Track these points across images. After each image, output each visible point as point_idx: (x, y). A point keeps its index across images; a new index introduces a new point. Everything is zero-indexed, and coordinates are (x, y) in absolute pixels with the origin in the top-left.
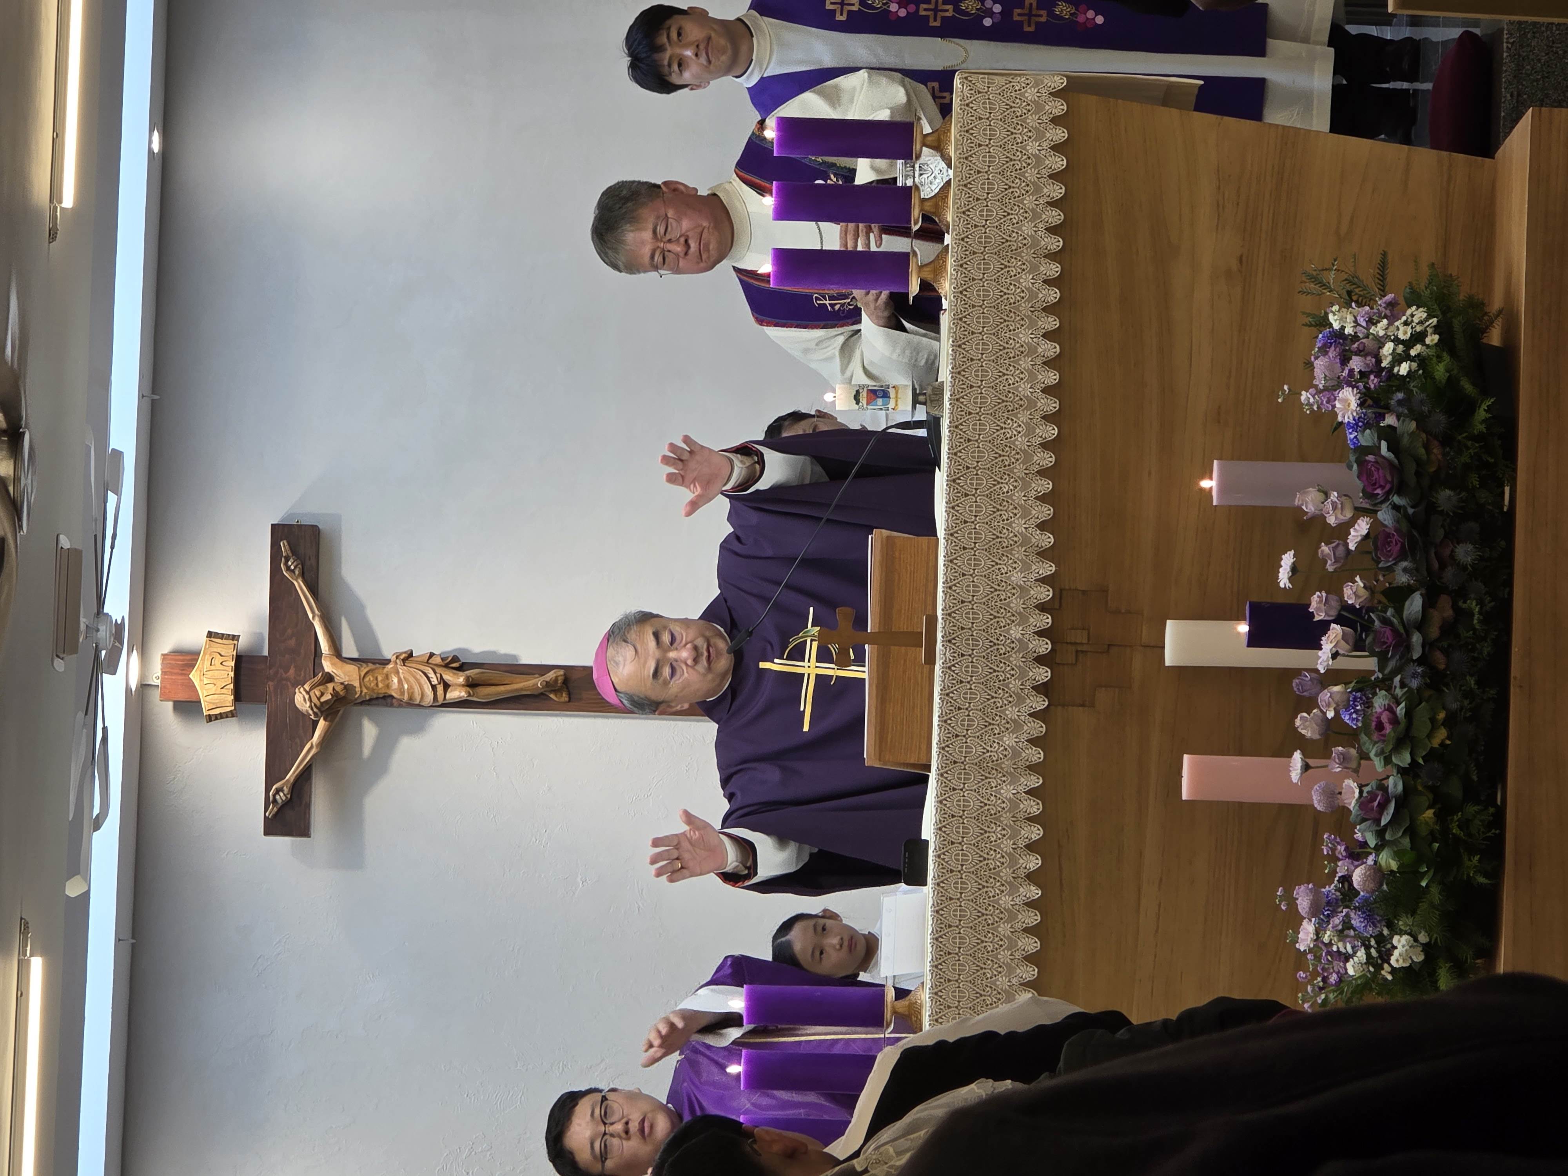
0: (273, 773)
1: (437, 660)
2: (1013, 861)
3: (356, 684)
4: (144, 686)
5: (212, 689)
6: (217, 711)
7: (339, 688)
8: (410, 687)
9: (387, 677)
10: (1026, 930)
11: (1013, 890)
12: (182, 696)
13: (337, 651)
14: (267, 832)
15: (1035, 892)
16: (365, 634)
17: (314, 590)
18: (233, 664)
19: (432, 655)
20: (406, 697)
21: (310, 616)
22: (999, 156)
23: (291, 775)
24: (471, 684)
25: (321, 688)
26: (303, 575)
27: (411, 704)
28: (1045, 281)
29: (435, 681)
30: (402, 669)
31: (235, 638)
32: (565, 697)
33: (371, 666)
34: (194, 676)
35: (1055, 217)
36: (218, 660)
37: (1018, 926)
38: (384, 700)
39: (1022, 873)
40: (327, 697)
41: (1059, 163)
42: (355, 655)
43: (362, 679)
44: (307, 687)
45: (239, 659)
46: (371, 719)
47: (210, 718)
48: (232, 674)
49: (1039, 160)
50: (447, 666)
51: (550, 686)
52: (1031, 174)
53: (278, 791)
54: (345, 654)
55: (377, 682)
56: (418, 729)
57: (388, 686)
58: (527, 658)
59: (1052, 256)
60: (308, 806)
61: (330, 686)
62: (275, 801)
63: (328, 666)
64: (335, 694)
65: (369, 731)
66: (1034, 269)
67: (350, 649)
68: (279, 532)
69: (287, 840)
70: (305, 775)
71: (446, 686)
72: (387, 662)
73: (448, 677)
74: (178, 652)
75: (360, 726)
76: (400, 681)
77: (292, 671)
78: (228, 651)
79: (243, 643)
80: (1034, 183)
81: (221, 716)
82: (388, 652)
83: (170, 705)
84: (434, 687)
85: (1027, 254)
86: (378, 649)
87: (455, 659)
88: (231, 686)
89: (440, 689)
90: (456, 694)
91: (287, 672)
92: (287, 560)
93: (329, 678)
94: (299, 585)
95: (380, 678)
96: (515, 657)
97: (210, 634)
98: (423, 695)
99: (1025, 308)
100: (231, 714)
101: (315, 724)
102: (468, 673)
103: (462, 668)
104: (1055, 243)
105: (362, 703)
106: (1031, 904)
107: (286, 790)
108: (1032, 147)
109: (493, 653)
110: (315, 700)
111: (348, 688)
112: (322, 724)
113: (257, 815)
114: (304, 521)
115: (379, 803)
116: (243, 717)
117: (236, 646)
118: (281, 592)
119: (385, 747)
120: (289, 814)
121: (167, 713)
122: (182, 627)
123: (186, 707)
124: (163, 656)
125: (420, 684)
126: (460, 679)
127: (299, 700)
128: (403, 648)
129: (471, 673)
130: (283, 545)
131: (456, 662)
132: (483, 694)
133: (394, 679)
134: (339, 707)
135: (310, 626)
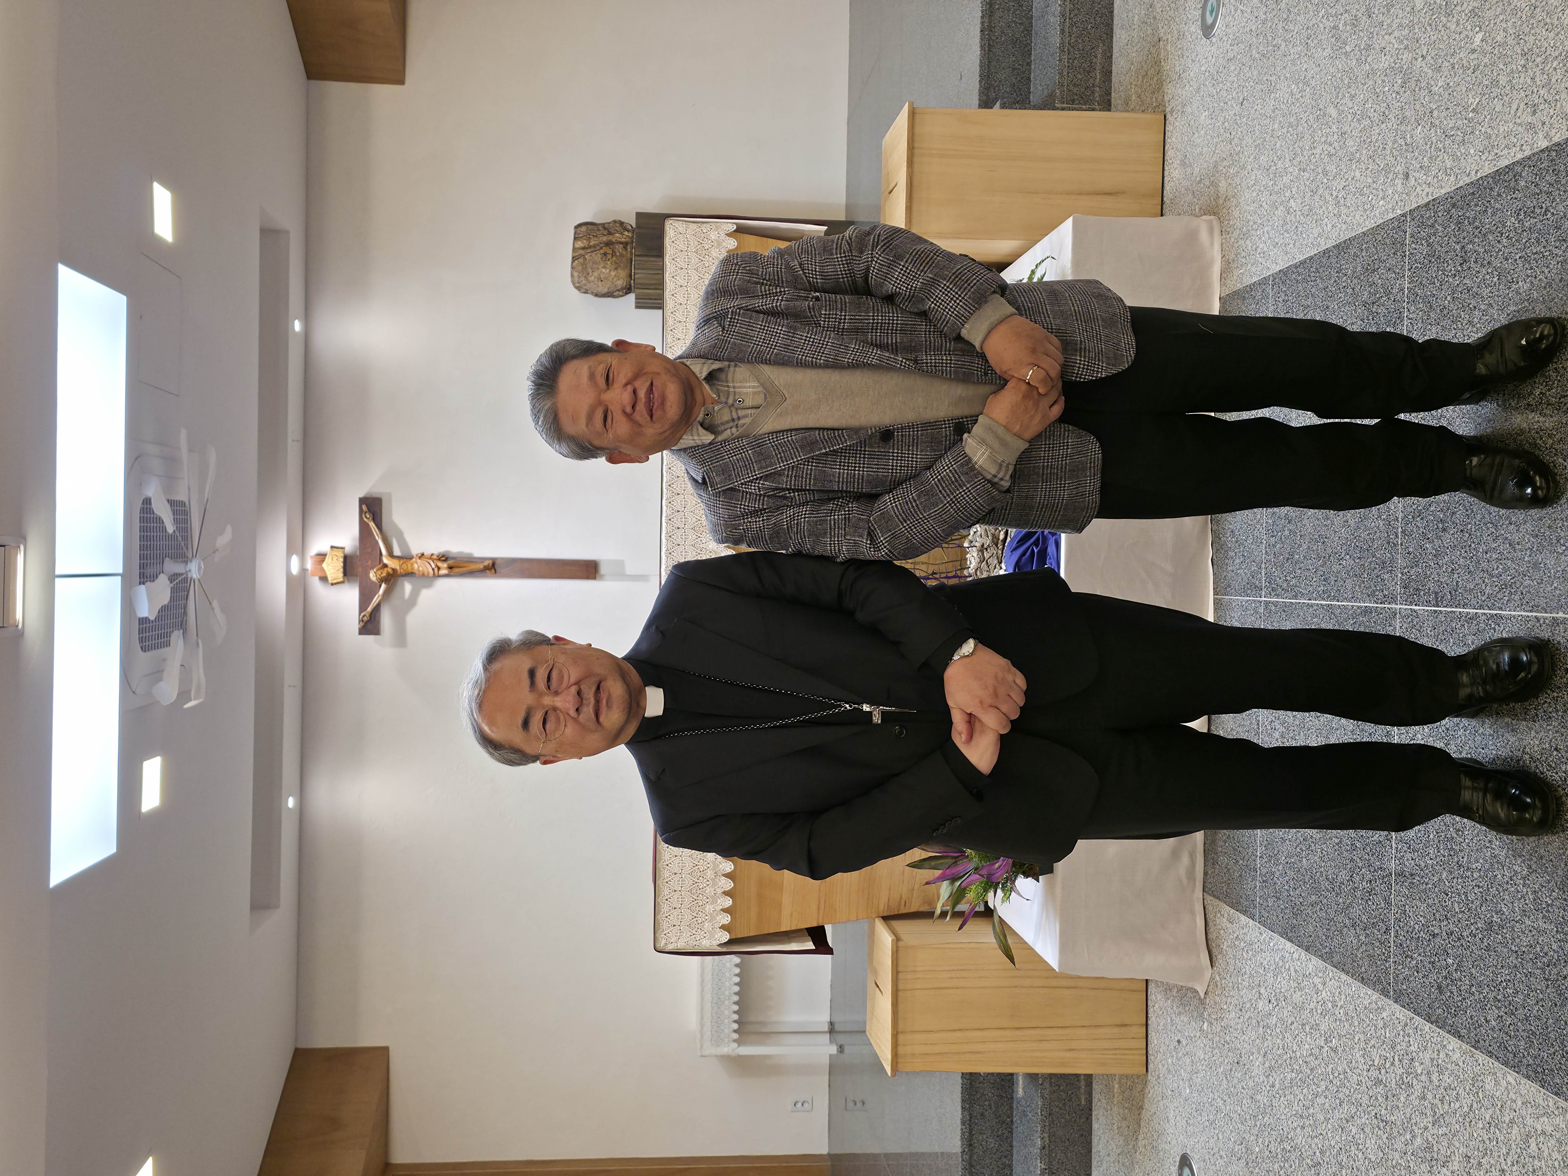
0: (362, 608)
3: (398, 568)
4: (303, 570)
5: (333, 571)
6: (335, 581)
7: (390, 570)
8: (423, 569)
9: (412, 565)
12: (322, 574)
13: (391, 554)
16: (403, 544)
17: (379, 527)
18: (342, 560)
19: (432, 555)
20: (421, 573)
21: (377, 538)
23: (369, 609)
24: (450, 568)
25: (382, 571)
26: (374, 520)
27: (424, 575)
29: (433, 566)
30: (419, 561)
31: (343, 548)
32: (492, 571)
33: (405, 560)
34: (324, 565)
36: (335, 558)
38: (412, 573)
40: (384, 574)
43: (401, 566)
44: (375, 570)
45: (345, 558)
47: (332, 584)
48: (342, 564)
50: (439, 559)
51: (486, 568)
53: (364, 616)
54: (394, 554)
55: (408, 567)
56: (429, 586)
57: (413, 569)
61: (386, 569)
62: (362, 621)
63: (385, 560)
64: (388, 573)
65: (408, 587)
67: (397, 552)
68: (362, 501)
69: (372, 636)
70: (377, 608)
71: (439, 568)
72: (411, 558)
73: (440, 564)
74: (319, 555)
75: (403, 585)
76: (418, 567)
77: (370, 562)
78: (340, 554)
79: (348, 549)
81: (338, 583)
83: (317, 578)
84: (433, 569)
86: (410, 552)
87: (443, 556)
88: (342, 570)
89: (436, 570)
90: (444, 571)
91: (367, 562)
92: (366, 513)
93: (386, 566)
94: (372, 525)
95: (409, 565)
96: (471, 554)
97: (332, 547)
98: (428, 573)
100: (343, 582)
101: (380, 586)
102: (449, 562)
103: (445, 561)
105: (402, 576)
107: (367, 615)
109: (461, 553)
110: (378, 576)
111: (394, 570)
112: (383, 586)
113: (356, 626)
114: (374, 496)
115: (413, 619)
116: (349, 581)
117: (343, 552)
118: (363, 527)
119: (415, 594)
120: (370, 626)
121: (315, 581)
122: (320, 543)
123: (324, 579)
124: (312, 557)
125: (427, 567)
126: (445, 565)
127: (373, 576)
128: (420, 552)
129: (450, 562)
130: (364, 508)
131: (443, 558)
132: (456, 570)
133: (416, 566)
134: (391, 578)
135: (377, 543)
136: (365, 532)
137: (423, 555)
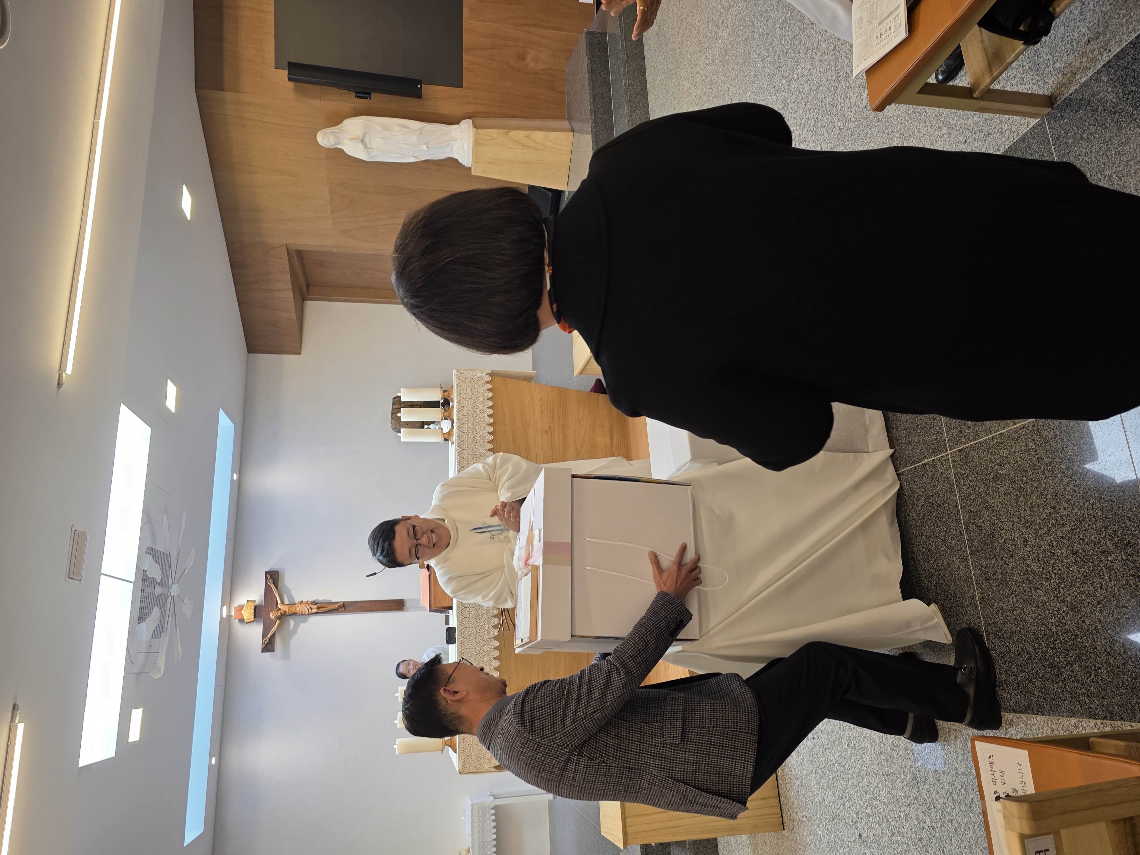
0: (264, 636)
1: (309, 602)
2: (489, 632)
3: (287, 611)
4: (229, 616)
5: (248, 615)
6: (249, 621)
7: (282, 612)
8: (302, 610)
9: (296, 608)
10: (495, 658)
11: (489, 643)
12: (240, 618)
13: (283, 603)
14: (262, 652)
15: (497, 644)
16: (291, 597)
17: (277, 587)
18: (253, 608)
21: (275, 594)
22: (470, 393)
23: (269, 636)
24: (318, 608)
25: (277, 613)
26: (274, 583)
27: (302, 614)
28: (488, 433)
29: (308, 608)
30: (299, 605)
31: (255, 601)
32: (343, 609)
33: (291, 605)
34: (243, 612)
35: (490, 412)
36: (249, 608)
37: (492, 657)
38: (295, 614)
39: (492, 636)
40: (279, 614)
41: (490, 394)
42: (288, 603)
43: (289, 609)
44: (273, 613)
45: (255, 607)
46: (293, 620)
47: (247, 623)
48: (253, 611)
49: (483, 394)
50: (312, 604)
51: (340, 607)
52: (481, 399)
53: (265, 641)
54: (285, 603)
55: (293, 610)
56: (305, 621)
57: (296, 610)
58: (333, 601)
59: (490, 425)
60: (274, 644)
61: (280, 611)
62: (264, 644)
63: (279, 606)
64: (281, 614)
65: (292, 623)
66: (484, 429)
67: (286, 602)
68: (267, 573)
69: (269, 653)
70: (274, 635)
71: (311, 609)
72: (296, 604)
73: (312, 606)
74: (239, 606)
75: (289, 622)
77: (270, 609)
78: (253, 605)
79: (257, 603)
80: (482, 401)
82: (296, 602)
83: (238, 620)
84: (308, 610)
85: (482, 424)
87: (314, 602)
88: (253, 614)
89: (310, 610)
90: (314, 611)
92: (269, 580)
93: (280, 609)
94: (272, 586)
95: (294, 608)
96: (330, 600)
97: (248, 601)
98: (305, 612)
99: (481, 442)
100: (253, 621)
101: (276, 622)
103: (316, 604)
104: (491, 420)
105: (289, 616)
106: (495, 648)
107: (267, 640)
108: (481, 390)
109: (325, 600)
110: (275, 616)
111: (284, 612)
112: (278, 622)
113: (260, 647)
114: (274, 570)
115: (295, 642)
116: (257, 622)
117: (255, 603)
118: (267, 588)
119: (296, 626)
120: (269, 646)
121: (236, 622)
122: (241, 599)
123: (242, 621)
124: (235, 608)
125: (305, 609)
126: (315, 606)
127: (272, 616)
128: (300, 600)
129: (318, 605)
130: (268, 576)
131: (314, 603)
132: (321, 610)
133: (298, 608)
134: (283, 617)
135: (275, 596)
136: (268, 590)
137: (302, 602)
